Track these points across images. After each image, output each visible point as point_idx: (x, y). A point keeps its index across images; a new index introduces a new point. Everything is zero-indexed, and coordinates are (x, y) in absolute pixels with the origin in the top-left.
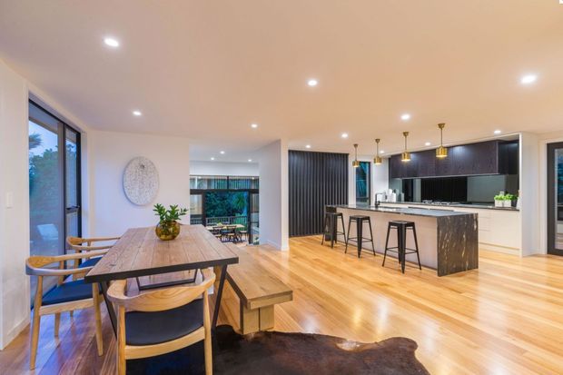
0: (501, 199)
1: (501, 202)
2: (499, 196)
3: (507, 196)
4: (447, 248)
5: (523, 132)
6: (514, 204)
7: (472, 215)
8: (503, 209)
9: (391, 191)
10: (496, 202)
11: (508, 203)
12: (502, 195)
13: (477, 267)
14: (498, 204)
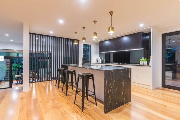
0: (143, 61)
1: (142, 62)
2: (142, 59)
3: (145, 59)
4: (111, 92)
5: (153, 26)
6: (148, 63)
7: (128, 69)
8: (143, 65)
9: (99, 58)
10: (141, 62)
11: (146, 63)
12: (143, 59)
13: (131, 101)
14: (141, 63)
